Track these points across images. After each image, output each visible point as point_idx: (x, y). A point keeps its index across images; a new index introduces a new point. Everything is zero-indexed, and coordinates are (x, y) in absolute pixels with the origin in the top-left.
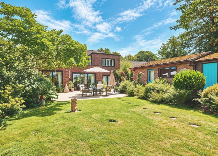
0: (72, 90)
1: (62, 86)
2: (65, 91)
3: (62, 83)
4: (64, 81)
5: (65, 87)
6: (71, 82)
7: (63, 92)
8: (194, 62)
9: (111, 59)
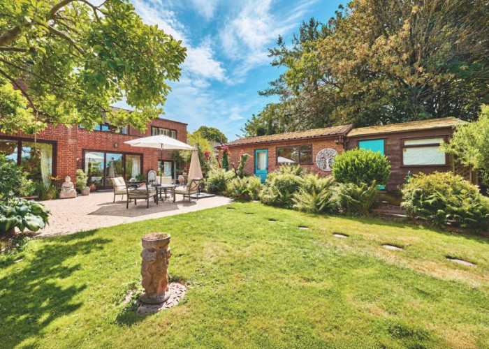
0: (84, 192)
1: (53, 182)
2: (62, 195)
3: (54, 174)
4: (59, 168)
5: (64, 185)
6: (80, 171)
7: (57, 197)
8: (345, 138)
9: (171, 130)
